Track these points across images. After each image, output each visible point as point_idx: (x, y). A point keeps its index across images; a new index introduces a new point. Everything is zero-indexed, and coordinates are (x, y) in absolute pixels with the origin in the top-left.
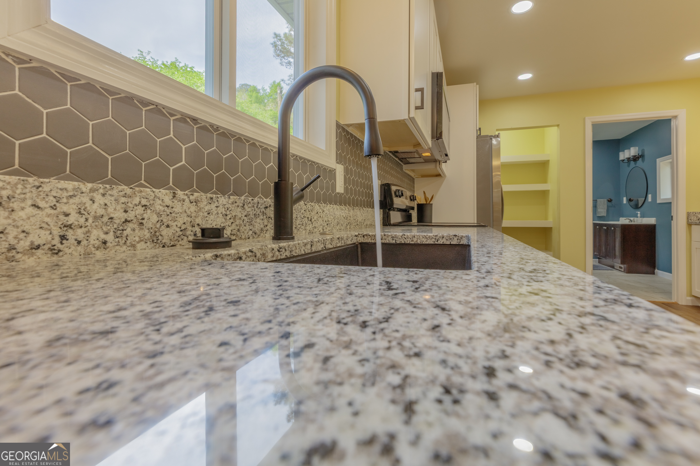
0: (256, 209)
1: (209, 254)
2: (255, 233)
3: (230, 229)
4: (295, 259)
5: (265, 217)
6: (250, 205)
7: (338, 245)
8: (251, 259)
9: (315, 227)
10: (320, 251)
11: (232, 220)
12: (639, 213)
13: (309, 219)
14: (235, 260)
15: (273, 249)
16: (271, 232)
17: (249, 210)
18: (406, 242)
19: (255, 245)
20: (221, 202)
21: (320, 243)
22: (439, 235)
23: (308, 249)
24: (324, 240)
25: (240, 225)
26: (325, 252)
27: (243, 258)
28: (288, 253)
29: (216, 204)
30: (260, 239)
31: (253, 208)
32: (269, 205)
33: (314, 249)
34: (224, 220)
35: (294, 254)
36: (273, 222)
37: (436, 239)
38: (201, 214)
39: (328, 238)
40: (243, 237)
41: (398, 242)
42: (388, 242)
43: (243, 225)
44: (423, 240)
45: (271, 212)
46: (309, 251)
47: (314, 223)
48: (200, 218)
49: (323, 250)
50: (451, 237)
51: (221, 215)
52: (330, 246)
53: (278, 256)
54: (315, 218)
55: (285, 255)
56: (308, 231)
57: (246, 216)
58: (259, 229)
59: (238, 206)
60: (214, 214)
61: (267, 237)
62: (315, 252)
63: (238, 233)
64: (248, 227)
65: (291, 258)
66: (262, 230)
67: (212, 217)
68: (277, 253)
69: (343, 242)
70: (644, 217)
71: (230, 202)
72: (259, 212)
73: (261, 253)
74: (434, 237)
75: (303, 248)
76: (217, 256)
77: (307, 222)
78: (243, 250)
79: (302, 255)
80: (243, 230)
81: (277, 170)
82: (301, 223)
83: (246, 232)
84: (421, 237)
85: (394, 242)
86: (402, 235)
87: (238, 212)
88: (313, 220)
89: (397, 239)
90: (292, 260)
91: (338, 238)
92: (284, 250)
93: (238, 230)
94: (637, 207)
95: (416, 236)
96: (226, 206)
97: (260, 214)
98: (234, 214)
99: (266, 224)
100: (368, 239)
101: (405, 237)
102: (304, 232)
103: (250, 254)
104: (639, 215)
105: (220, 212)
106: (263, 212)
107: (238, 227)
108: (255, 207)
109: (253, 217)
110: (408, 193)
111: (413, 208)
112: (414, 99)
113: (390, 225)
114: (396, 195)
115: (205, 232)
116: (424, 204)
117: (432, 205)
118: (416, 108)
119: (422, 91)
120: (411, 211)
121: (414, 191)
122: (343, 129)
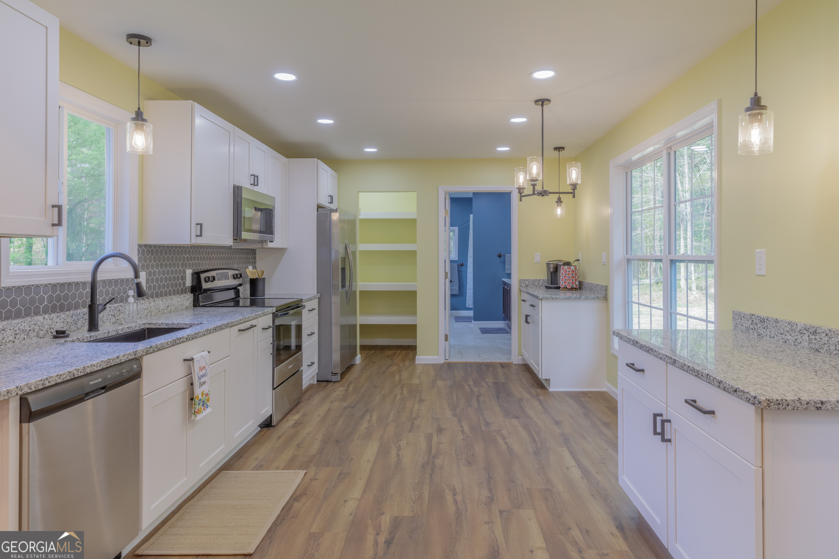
0: (79, 316)
1: (62, 340)
2: (78, 328)
3: (66, 328)
4: (98, 340)
5: (83, 319)
6: (75, 315)
7: (128, 331)
8: (78, 341)
9: (118, 319)
10: (114, 336)
11: (66, 324)
13: (113, 315)
14: (72, 342)
15: (87, 337)
16: (86, 327)
17: (75, 317)
18: (174, 327)
19: (80, 336)
20: (62, 317)
21: (114, 331)
22: (192, 323)
23: (106, 335)
24: (117, 330)
25: (70, 326)
26: (118, 335)
27: (75, 341)
28: (95, 338)
29: (60, 318)
30: (81, 331)
31: (77, 316)
32: (86, 313)
33: (110, 335)
34: (63, 324)
35: (98, 338)
36: (88, 321)
37: (190, 325)
38: (54, 323)
39: (120, 328)
40: (72, 331)
41: (169, 327)
42: (163, 327)
43: (72, 325)
44: (184, 326)
45: (87, 317)
46: (107, 336)
47: (116, 318)
48: (53, 325)
49: (116, 335)
50: (198, 324)
51: (61, 323)
52: (121, 332)
53: (89, 339)
54: (118, 314)
55: (93, 339)
56: (112, 323)
57: (73, 321)
58: (80, 326)
59: (69, 317)
60: (59, 322)
61: (84, 329)
62: (111, 336)
63: (69, 329)
64: (74, 326)
65: (96, 340)
66: (82, 326)
67: (58, 324)
68: (89, 338)
69: (131, 329)
71: (66, 316)
72: (80, 317)
73: (82, 339)
74: (190, 324)
75: (103, 335)
76: (65, 341)
77: (111, 317)
78: (74, 338)
79: (102, 338)
80: (72, 327)
81: (90, 291)
82: (107, 319)
83: (73, 328)
84: (182, 324)
85: (167, 327)
86: (172, 323)
87: (69, 320)
88: (115, 316)
89: (169, 326)
90: (96, 341)
91: (128, 328)
92: (92, 337)
93: (70, 328)
95: (179, 324)
96: (64, 318)
97: (81, 318)
98: (67, 321)
99: (84, 323)
100: (152, 325)
101: (174, 324)
102: (109, 323)
103: (77, 339)
105: (61, 321)
106: (82, 317)
107: (69, 327)
108: (78, 316)
109: (77, 320)
110: (231, 273)
111: (240, 285)
112: (195, 230)
113: (200, 306)
114: (206, 281)
115: (57, 332)
116: (257, 279)
117: (264, 279)
118: (197, 236)
119: (201, 225)
120: (238, 288)
121: (255, 262)
122: (146, 246)
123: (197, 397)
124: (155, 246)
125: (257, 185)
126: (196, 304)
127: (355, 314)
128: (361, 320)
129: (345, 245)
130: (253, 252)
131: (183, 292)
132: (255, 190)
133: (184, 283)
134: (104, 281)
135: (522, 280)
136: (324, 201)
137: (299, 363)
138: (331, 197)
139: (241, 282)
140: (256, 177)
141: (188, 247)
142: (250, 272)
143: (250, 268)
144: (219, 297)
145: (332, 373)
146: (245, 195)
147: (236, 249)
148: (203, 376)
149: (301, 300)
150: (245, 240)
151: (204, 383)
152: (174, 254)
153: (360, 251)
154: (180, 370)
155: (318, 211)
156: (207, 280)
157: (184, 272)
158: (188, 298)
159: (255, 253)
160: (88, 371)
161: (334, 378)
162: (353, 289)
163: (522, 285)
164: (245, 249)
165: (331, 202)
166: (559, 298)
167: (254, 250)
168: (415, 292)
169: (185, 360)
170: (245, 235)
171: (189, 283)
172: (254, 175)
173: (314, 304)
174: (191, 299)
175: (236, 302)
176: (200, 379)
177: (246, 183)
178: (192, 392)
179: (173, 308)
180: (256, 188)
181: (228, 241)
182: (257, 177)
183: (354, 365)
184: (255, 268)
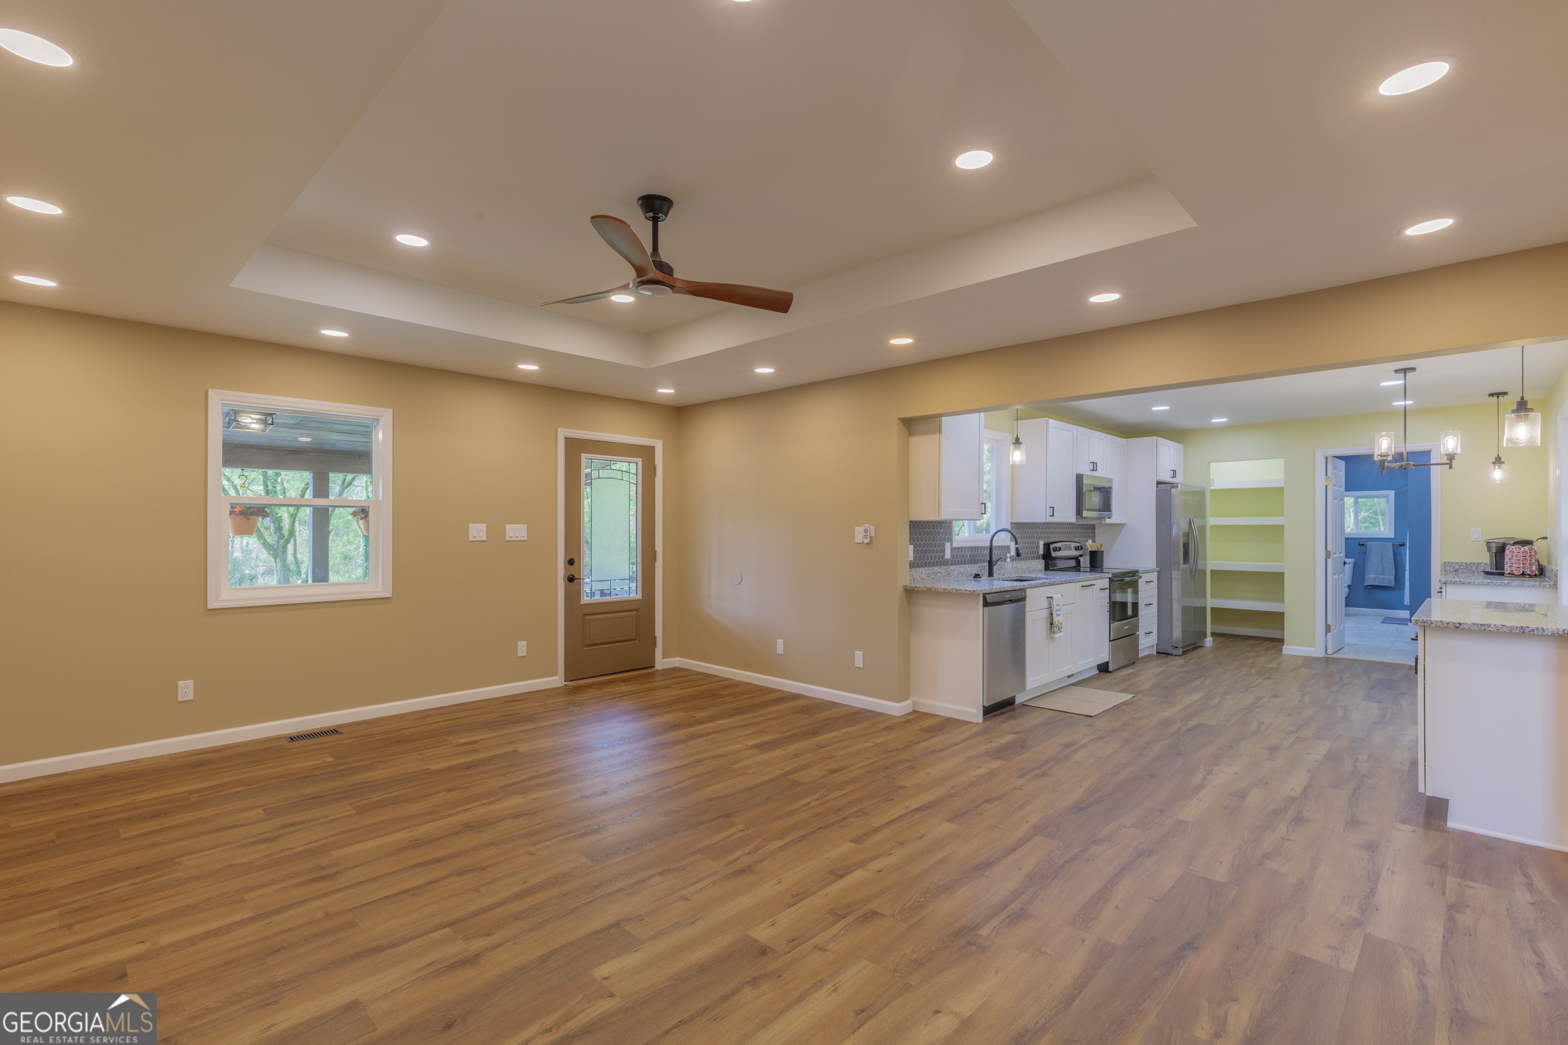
1: (978, 579)
6: (983, 566)
7: (1012, 576)
9: (1007, 570)
11: (980, 571)
13: (1004, 567)
19: (986, 576)
22: (1046, 577)
29: (975, 567)
32: (987, 565)
36: (989, 570)
39: (1004, 577)
40: (982, 575)
43: (982, 572)
44: (1042, 578)
45: (988, 568)
48: (974, 571)
50: (1049, 578)
56: (998, 574)
57: (982, 569)
59: (980, 567)
60: (976, 570)
63: (980, 574)
66: (985, 572)
69: (1014, 575)
77: (1002, 568)
78: (984, 577)
81: (989, 552)
82: (1000, 569)
89: (1034, 577)
91: (1008, 577)
95: (1039, 577)
96: (977, 568)
97: (985, 568)
98: (979, 569)
100: (1022, 577)
101: (1036, 577)
103: (986, 578)
110: (1073, 545)
111: (1081, 556)
112: (1050, 512)
113: (1050, 570)
114: (1054, 551)
115: (976, 575)
116: (1096, 551)
117: (1103, 551)
118: (1050, 516)
119: (1053, 508)
120: (1079, 558)
121: (1094, 537)
122: (1015, 523)
123: (1055, 622)
124: (1020, 523)
125: (1096, 470)
126: (1047, 568)
127: (1204, 596)
128: (1211, 602)
129: (1188, 520)
130: (1093, 527)
131: (1038, 558)
132: (1094, 475)
133: (1038, 552)
134: (996, 547)
135: (1449, 563)
136: (1166, 477)
137: (1136, 627)
138: (1174, 471)
139: (1082, 554)
140: (1094, 464)
141: (1040, 524)
142: (1090, 545)
143: (1090, 541)
144: (1061, 564)
145: (1173, 646)
146: (1085, 481)
147: (1077, 525)
148: (1059, 610)
149: (1138, 571)
150: (1086, 518)
151: (1059, 615)
152: (1032, 529)
153: (1212, 526)
154: (1045, 604)
155: (1157, 487)
156: (1055, 549)
157: (1038, 543)
158: (1041, 564)
159: (1094, 529)
160: (1006, 589)
161: (1174, 652)
162: (1199, 568)
164: (1085, 525)
165: (1174, 476)
166: (1473, 583)
167: (1093, 525)
168: (1282, 574)
169: (1047, 597)
170: (1085, 514)
171: (1041, 552)
172: (1094, 463)
173: (1154, 577)
174: (1043, 564)
175: (1077, 568)
176: (1056, 611)
177: (1085, 470)
178: (1052, 619)
179: (1031, 569)
180: (1095, 474)
181: (1071, 518)
182: (1096, 463)
183: (1202, 646)
184: (1094, 541)
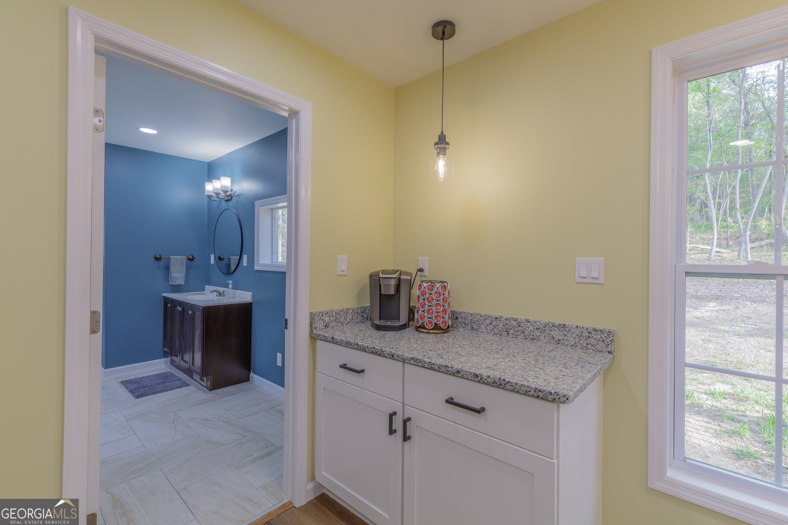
12: (230, 282)
70: (237, 289)
94: (229, 272)
104: (230, 286)
163: (318, 325)
